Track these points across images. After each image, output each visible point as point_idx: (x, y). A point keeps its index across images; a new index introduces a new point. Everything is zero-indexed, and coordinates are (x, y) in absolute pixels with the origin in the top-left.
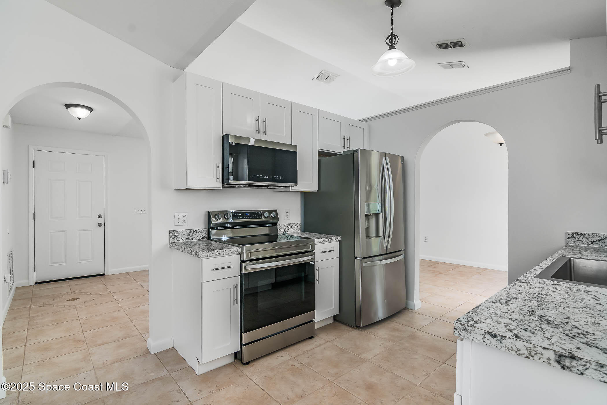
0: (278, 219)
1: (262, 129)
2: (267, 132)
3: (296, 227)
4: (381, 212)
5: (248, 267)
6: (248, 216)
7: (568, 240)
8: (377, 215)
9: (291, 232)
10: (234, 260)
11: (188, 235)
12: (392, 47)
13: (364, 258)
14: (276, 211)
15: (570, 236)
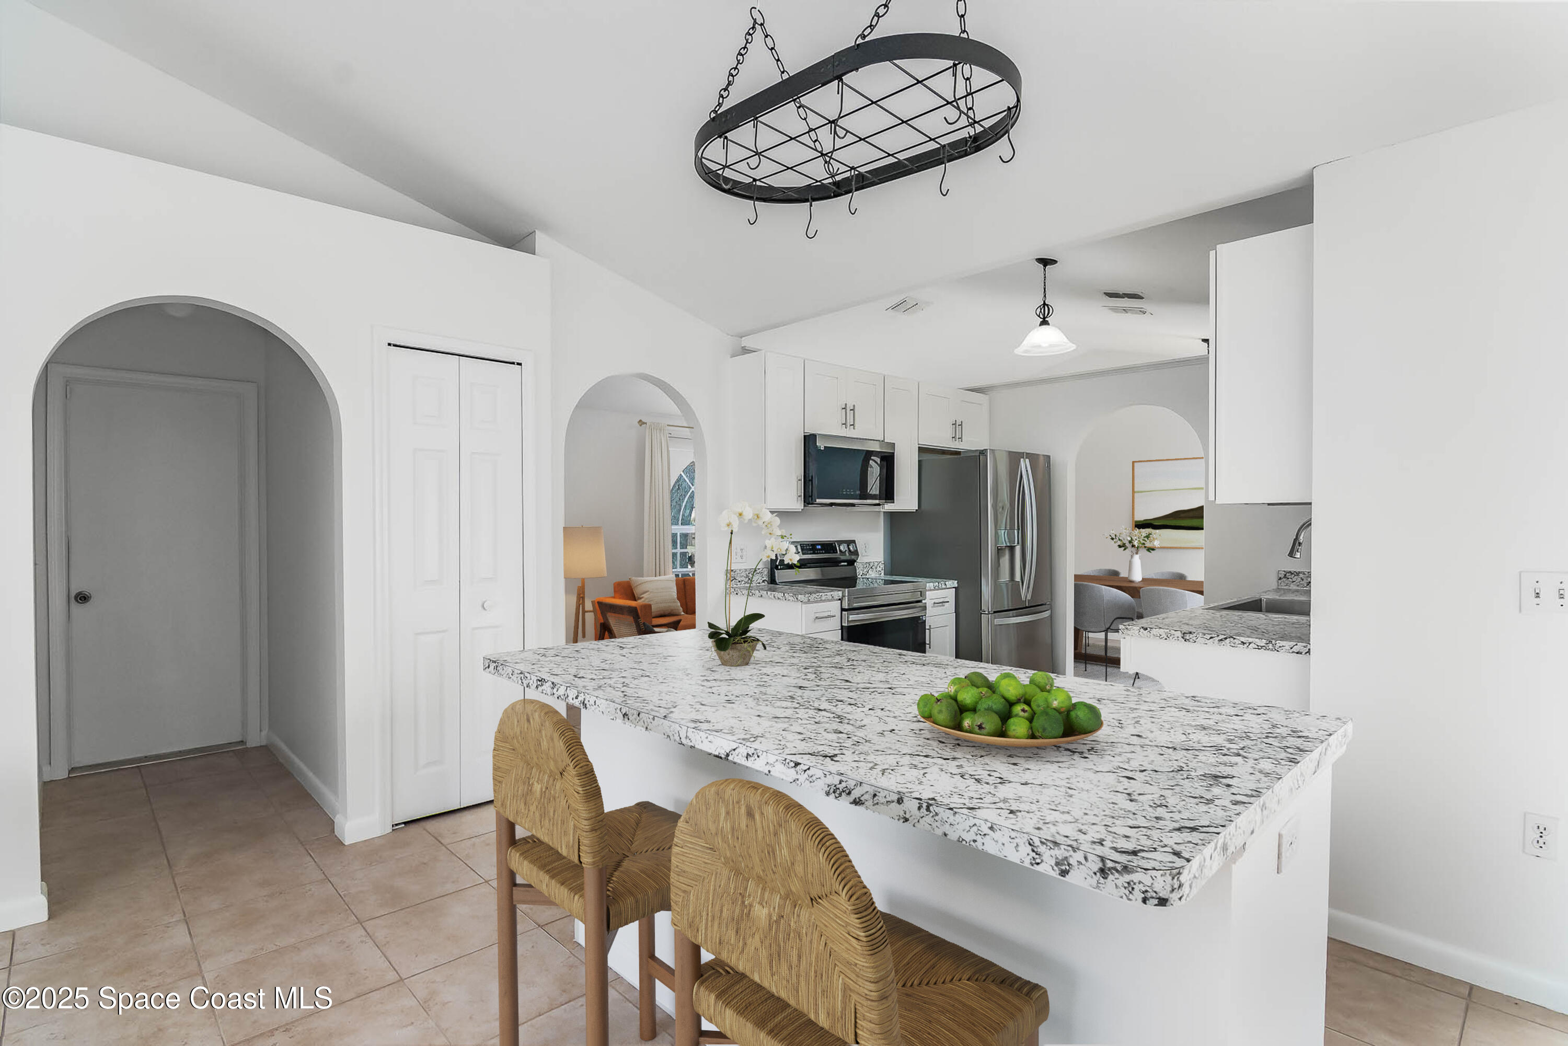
0: (858, 555)
1: (850, 421)
2: (856, 425)
3: (879, 569)
4: (1018, 543)
5: (852, 617)
6: (819, 550)
7: (1280, 581)
8: (1012, 549)
9: (872, 574)
10: (835, 608)
11: (747, 576)
12: (1044, 322)
13: (995, 612)
14: (854, 542)
15: (1282, 576)
